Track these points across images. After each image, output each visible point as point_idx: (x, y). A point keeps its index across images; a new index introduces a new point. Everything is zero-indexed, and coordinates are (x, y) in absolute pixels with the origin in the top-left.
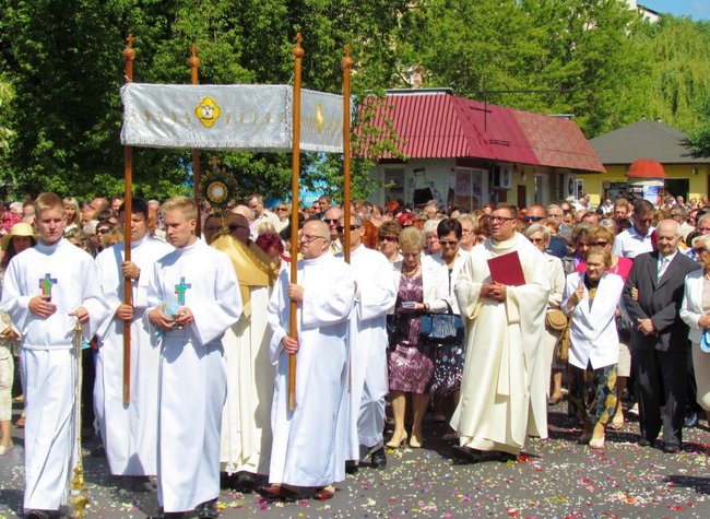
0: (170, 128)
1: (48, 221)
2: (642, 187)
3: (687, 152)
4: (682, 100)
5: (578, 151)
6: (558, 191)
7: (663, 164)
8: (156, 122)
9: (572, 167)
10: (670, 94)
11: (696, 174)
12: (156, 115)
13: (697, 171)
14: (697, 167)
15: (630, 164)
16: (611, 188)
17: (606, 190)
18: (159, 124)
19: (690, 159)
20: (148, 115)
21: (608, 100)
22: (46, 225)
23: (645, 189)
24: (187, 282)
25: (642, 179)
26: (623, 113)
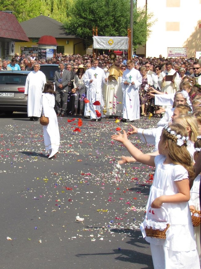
0: (103, 45)
1: (95, 63)
2: (45, 49)
3: (63, 32)
4: (55, 7)
5: (16, 30)
6: (6, 51)
7: (56, 38)
8: (100, 44)
9: (14, 38)
10: (50, 3)
11: (68, 43)
12: (100, 43)
13: (68, 42)
14: (69, 40)
15: (39, 38)
16: (25, 50)
17: (22, 51)
18: (100, 45)
19: (64, 36)
20: (98, 43)
21: (22, 5)
22: (95, 64)
23: (47, 50)
24: (131, 76)
25: (45, 45)
26: (29, 12)
